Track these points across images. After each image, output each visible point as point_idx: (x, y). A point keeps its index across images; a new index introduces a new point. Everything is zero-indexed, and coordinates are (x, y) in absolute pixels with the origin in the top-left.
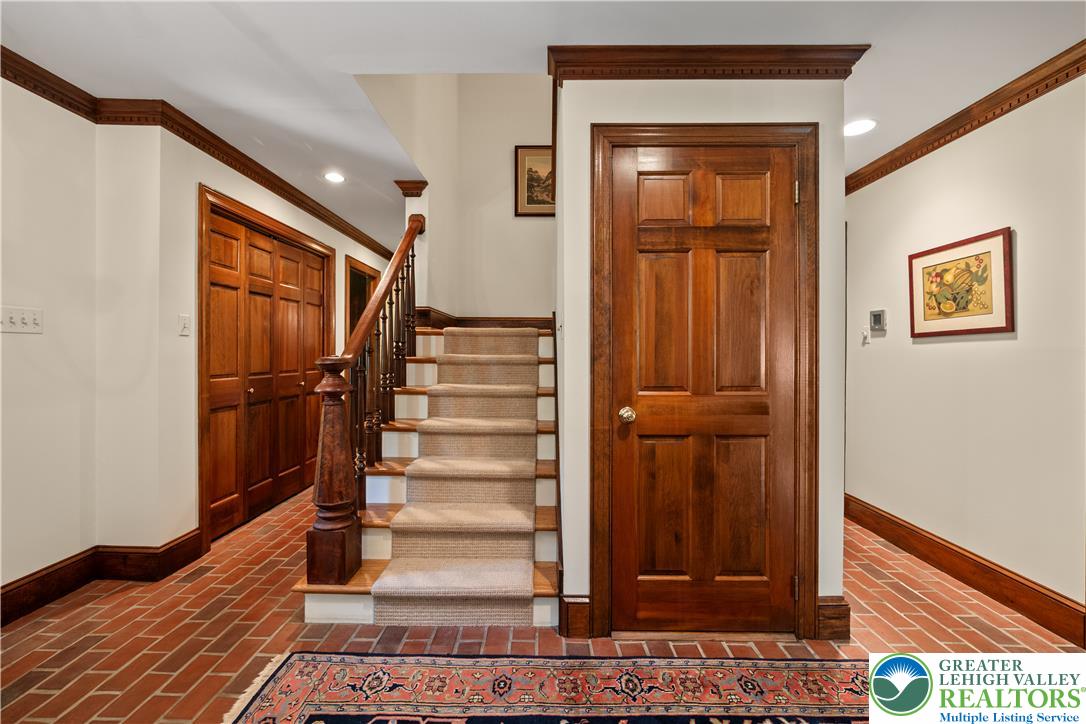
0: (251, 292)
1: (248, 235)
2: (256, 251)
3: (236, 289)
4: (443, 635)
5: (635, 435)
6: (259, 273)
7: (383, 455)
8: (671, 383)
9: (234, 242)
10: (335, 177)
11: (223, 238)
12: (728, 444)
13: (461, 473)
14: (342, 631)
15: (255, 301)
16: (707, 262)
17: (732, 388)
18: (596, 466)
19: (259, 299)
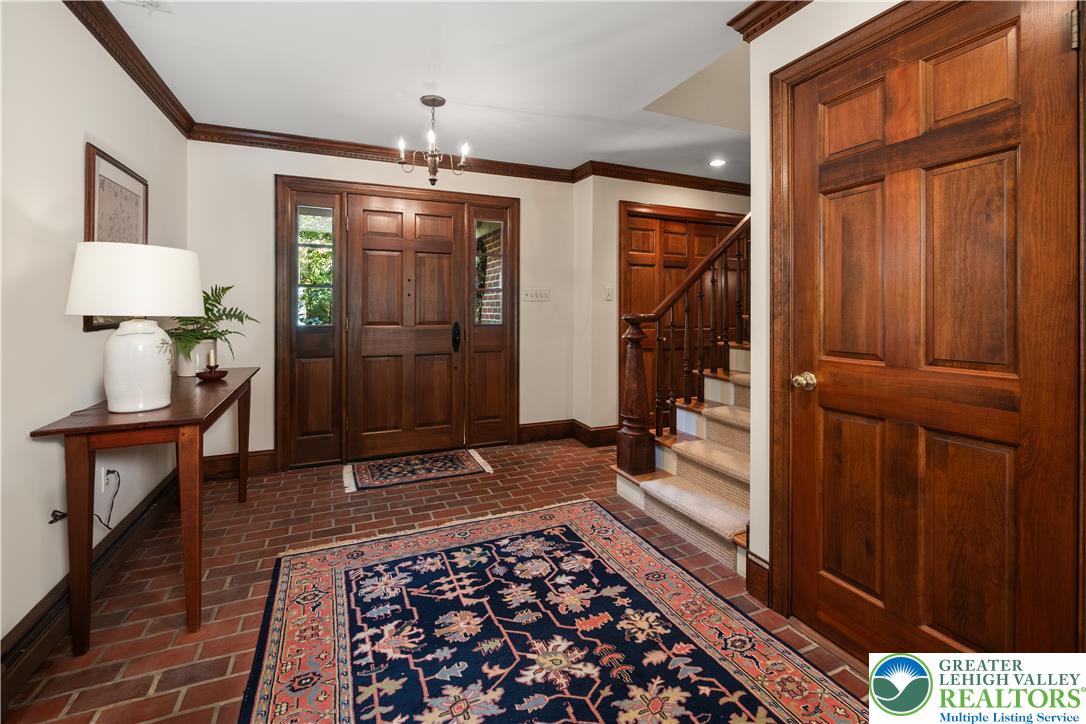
0: (665, 267)
1: (663, 225)
2: (671, 236)
3: (652, 266)
4: (670, 538)
5: (816, 405)
6: (674, 251)
7: (706, 397)
8: (862, 348)
9: (651, 233)
10: (718, 163)
11: (641, 232)
12: (946, 443)
13: (738, 423)
14: (625, 504)
15: (670, 273)
16: (908, 188)
17: (950, 362)
18: (775, 430)
19: (673, 271)
